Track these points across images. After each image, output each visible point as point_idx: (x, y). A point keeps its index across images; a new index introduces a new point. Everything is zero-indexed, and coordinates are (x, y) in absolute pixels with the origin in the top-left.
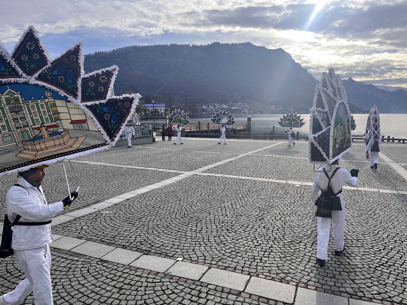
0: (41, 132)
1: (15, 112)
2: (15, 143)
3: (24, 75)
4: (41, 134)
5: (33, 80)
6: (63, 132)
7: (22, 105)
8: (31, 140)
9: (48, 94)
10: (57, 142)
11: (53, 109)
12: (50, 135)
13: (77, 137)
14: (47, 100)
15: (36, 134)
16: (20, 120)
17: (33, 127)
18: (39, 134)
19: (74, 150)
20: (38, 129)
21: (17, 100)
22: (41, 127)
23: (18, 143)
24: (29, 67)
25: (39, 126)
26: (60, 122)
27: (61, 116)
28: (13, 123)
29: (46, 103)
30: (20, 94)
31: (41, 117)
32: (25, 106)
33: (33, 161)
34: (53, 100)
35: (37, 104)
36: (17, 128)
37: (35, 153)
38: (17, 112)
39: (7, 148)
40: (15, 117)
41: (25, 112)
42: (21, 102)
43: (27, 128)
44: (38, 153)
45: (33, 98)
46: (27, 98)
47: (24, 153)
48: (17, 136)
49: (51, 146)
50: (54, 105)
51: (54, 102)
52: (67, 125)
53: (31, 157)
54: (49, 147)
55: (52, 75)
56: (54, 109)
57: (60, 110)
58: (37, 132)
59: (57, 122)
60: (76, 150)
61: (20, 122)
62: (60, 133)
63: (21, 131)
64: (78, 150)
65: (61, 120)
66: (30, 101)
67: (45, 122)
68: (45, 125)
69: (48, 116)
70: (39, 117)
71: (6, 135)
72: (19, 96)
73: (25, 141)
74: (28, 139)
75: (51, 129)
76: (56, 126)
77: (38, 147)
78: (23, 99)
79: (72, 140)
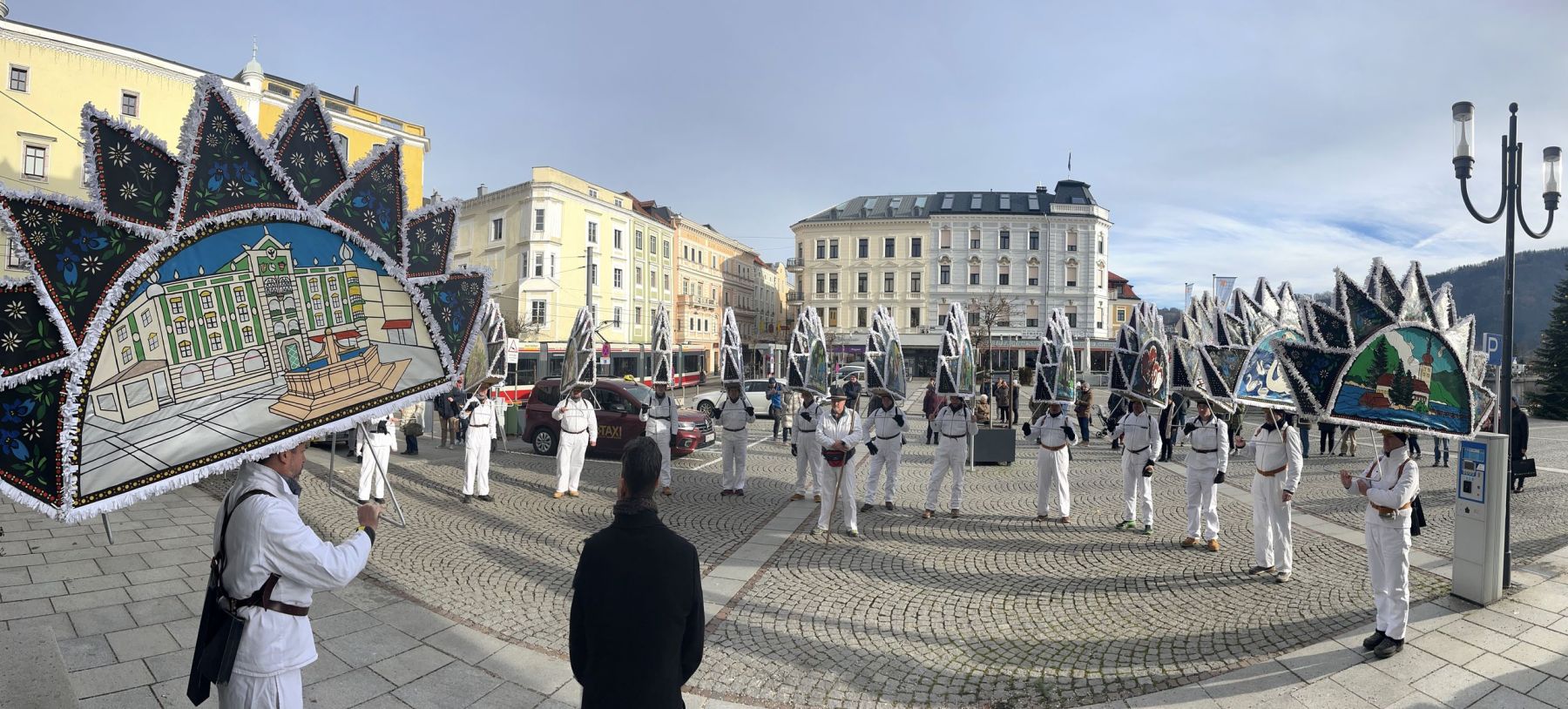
0: (324, 349)
1: (276, 294)
2: (269, 376)
3: (302, 202)
4: (323, 354)
5: (318, 214)
6: (367, 348)
7: (292, 278)
8: (302, 368)
9: (346, 252)
10: (354, 374)
11: (353, 292)
12: (343, 357)
13: (393, 363)
14: (342, 269)
15: (315, 352)
16: (284, 316)
17: (311, 334)
18: (320, 353)
19: (387, 395)
20: (318, 339)
21: (283, 264)
22: (326, 335)
23: (275, 375)
24: (308, 184)
25: (322, 332)
26: (362, 323)
27: (369, 309)
28: (269, 322)
29: (341, 275)
30: (290, 249)
31: (328, 309)
32: (298, 280)
33: (304, 423)
34: (353, 268)
35: (322, 277)
36: (278, 336)
37: (308, 402)
38: (280, 296)
39: (252, 387)
40: (275, 306)
41: (296, 296)
42: (291, 270)
43: (298, 337)
44: (316, 402)
45: (316, 262)
46: (302, 262)
47: (289, 403)
48: (278, 361)
49: (342, 385)
50: (356, 282)
51: (355, 274)
52: (375, 331)
53: (301, 414)
54: (338, 387)
55: (353, 208)
56: (354, 290)
57: (367, 293)
58: (316, 348)
59: (358, 324)
60: (388, 395)
61: (285, 320)
62: (361, 352)
63: (285, 344)
64: (393, 394)
65: (365, 318)
66: (309, 269)
67: (335, 324)
68: (335, 330)
69: (341, 308)
70: (323, 311)
71: (251, 354)
72: (287, 254)
73: (291, 371)
74: (298, 365)
75: (344, 342)
76: (354, 334)
77: (316, 386)
78: (296, 263)
79: (385, 369)
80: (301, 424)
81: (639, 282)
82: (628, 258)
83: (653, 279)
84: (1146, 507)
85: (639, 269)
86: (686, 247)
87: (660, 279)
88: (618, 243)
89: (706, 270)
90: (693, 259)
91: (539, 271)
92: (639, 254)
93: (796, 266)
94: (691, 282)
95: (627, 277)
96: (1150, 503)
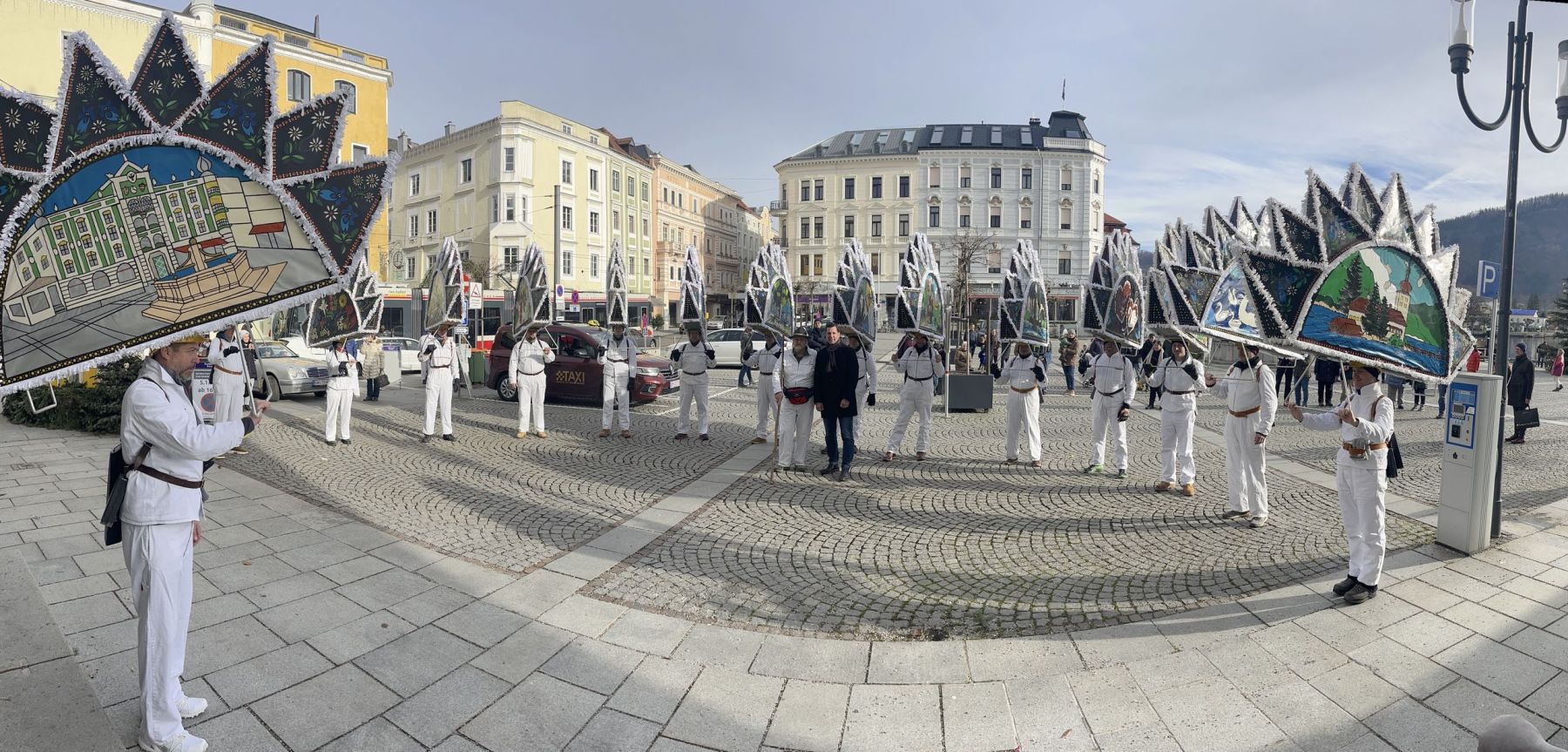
0: (190, 257)
1: (139, 213)
2: (140, 285)
3: (155, 125)
4: (190, 263)
5: (173, 137)
6: (235, 255)
7: (153, 196)
8: (170, 276)
9: (203, 165)
10: (223, 280)
11: (214, 202)
12: (210, 263)
13: (266, 267)
14: (200, 181)
15: (181, 262)
16: (149, 232)
17: (175, 245)
18: (187, 261)
19: (261, 299)
20: (184, 249)
21: (143, 185)
22: (190, 245)
23: (146, 284)
24: (165, 108)
25: (186, 243)
26: (228, 230)
27: (232, 216)
28: (136, 239)
29: (200, 187)
30: (149, 171)
31: (190, 221)
32: (159, 197)
33: (175, 325)
34: (213, 178)
35: (181, 191)
36: (145, 250)
37: (179, 306)
38: (143, 213)
39: (126, 296)
40: (140, 224)
41: (158, 212)
42: (151, 190)
43: (164, 250)
44: (186, 306)
45: (174, 178)
46: (161, 178)
47: (160, 308)
48: (145, 268)
49: (212, 290)
50: (216, 190)
51: (215, 184)
52: (243, 237)
53: (172, 317)
54: (206, 292)
55: (212, 120)
56: (215, 200)
57: (228, 201)
58: (183, 257)
59: (223, 231)
60: (264, 298)
61: (150, 236)
62: (229, 258)
63: (152, 256)
64: (268, 297)
65: (230, 225)
66: (167, 186)
67: (199, 233)
68: (199, 239)
69: (203, 218)
70: (185, 222)
71: (123, 267)
72: (146, 175)
73: (160, 280)
74: (166, 274)
75: (210, 250)
76: (219, 242)
77: (185, 292)
78: (155, 183)
79: (256, 274)
80: (173, 325)
81: (616, 227)
82: (604, 201)
83: (632, 224)
84: (1121, 451)
85: (616, 213)
86: (665, 189)
87: (639, 225)
88: (594, 185)
89: (687, 215)
90: (673, 203)
91: (510, 216)
92: (617, 197)
93: (780, 208)
94: (671, 227)
95: (603, 221)
96: (1125, 447)
